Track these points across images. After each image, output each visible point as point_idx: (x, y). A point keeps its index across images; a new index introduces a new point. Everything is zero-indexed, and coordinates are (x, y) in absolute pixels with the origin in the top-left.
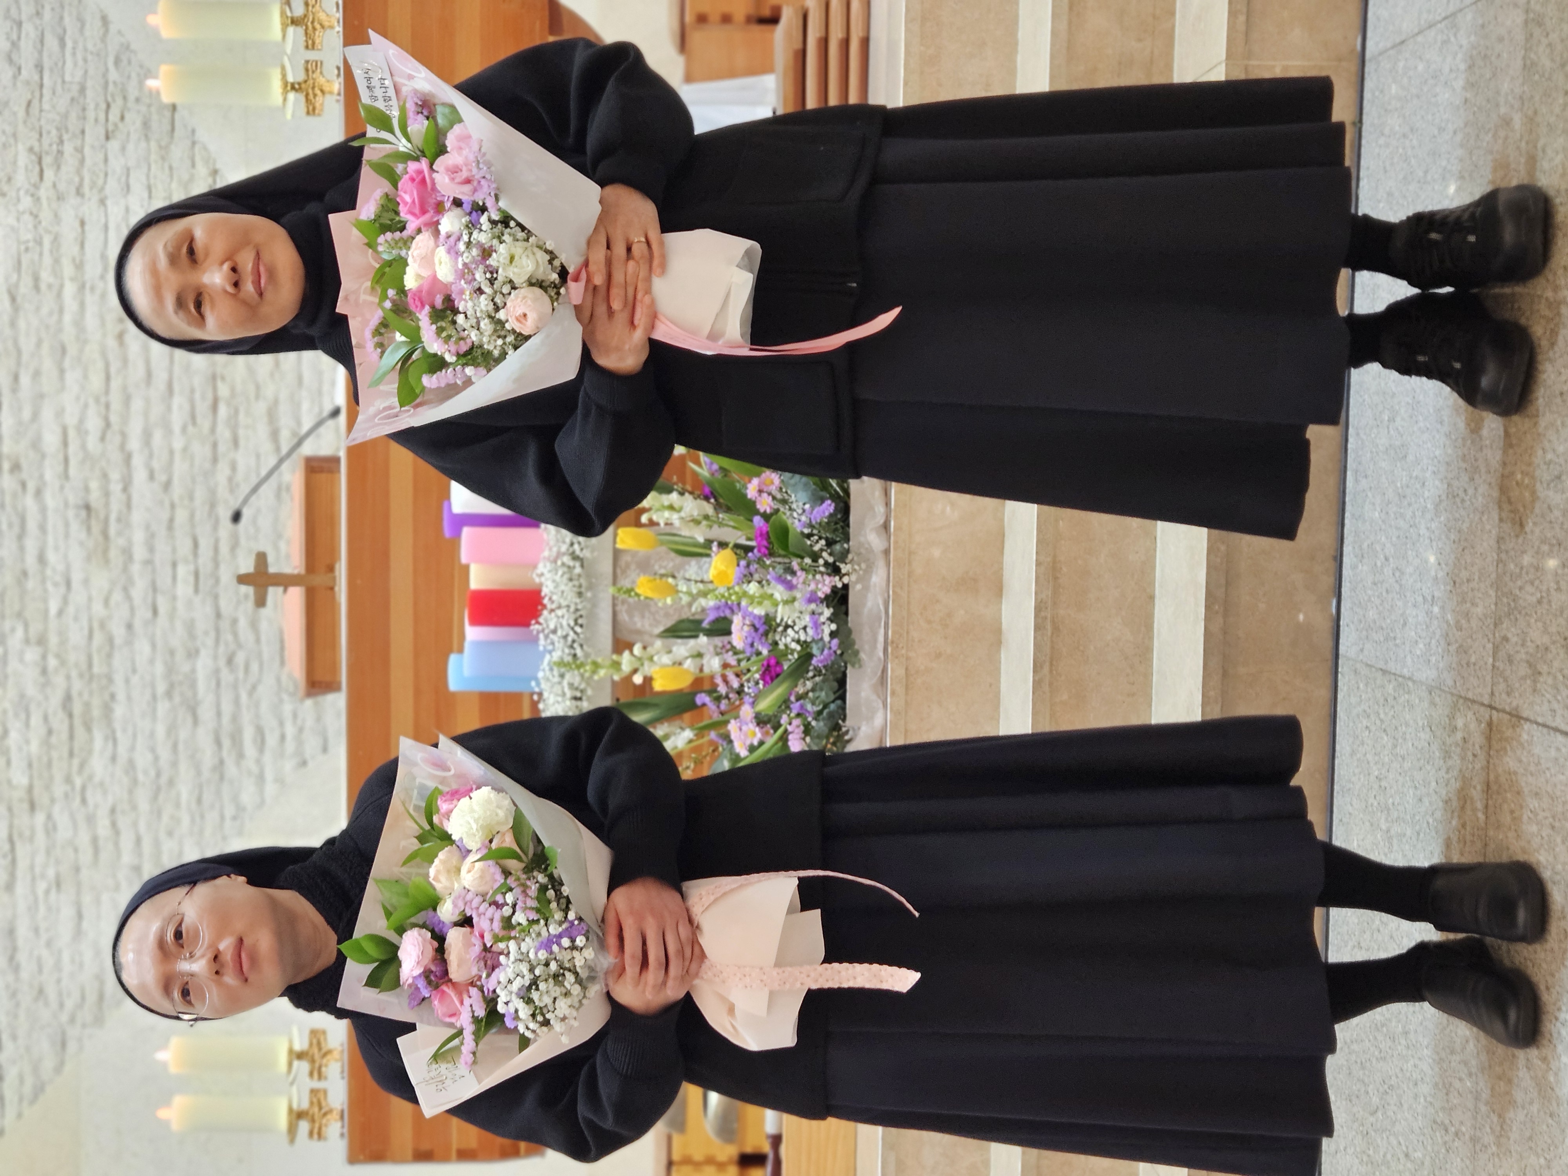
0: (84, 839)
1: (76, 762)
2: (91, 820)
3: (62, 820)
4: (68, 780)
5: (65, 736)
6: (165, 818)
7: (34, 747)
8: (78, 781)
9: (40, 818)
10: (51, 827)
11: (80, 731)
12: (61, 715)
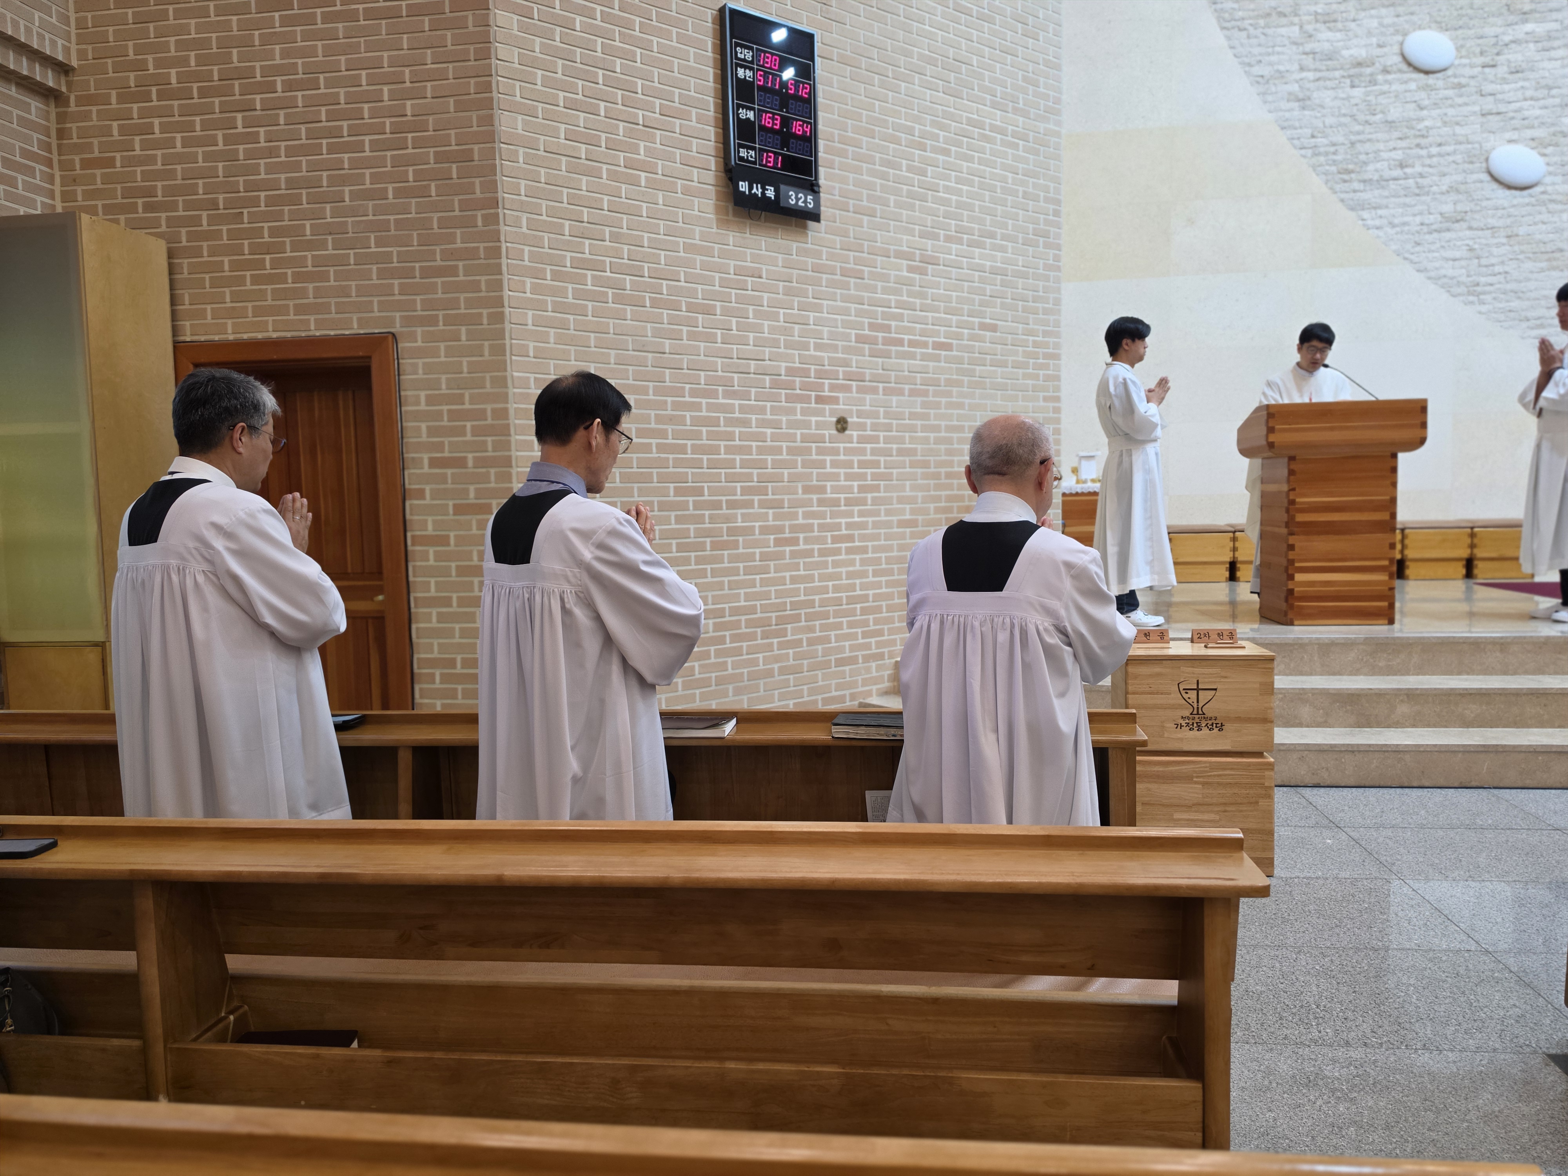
0: (1493, 260)
1: (1531, 255)
2: (1503, 263)
3: (1503, 250)
4: (1522, 252)
5: (1543, 250)
6: (1502, 296)
7: (1538, 237)
8: (1521, 257)
9: (1504, 240)
10: (1498, 245)
11: (1546, 256)
12: (1554, 248)
